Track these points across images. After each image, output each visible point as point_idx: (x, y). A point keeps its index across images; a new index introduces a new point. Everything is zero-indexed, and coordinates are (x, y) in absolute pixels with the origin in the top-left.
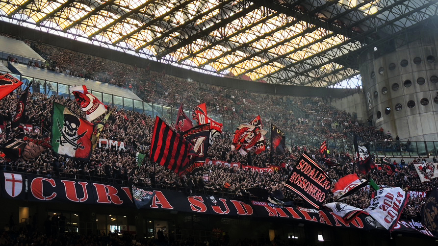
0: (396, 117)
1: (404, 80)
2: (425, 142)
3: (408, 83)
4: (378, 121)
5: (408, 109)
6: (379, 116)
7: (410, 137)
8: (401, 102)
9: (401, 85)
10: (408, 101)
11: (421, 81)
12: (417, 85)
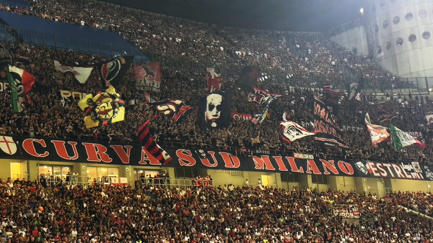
0: (396, 52)
1: (405, 13)
2: (426, 78)
3: (409, 16)
4: (379, 56)
5: (409, 43)
6: (380, 52)
7: (411, 73)
8: (402, 36)
9: (402, 19)
10: (409, 35)
11: (423, 13)
12: (419, 19)
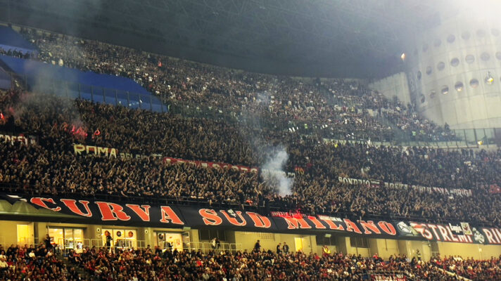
0: (442, 101)
1: (451, 57)
2: (474, 130)
3: (455, 62)
4: (422, 105)
5: (455, 89)
7: (458, 124)
9: (447, 65)
10: (455, 82)
11: (470, 59)
12: (466, 64)
